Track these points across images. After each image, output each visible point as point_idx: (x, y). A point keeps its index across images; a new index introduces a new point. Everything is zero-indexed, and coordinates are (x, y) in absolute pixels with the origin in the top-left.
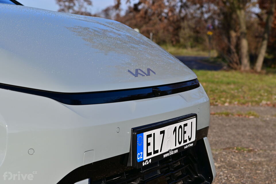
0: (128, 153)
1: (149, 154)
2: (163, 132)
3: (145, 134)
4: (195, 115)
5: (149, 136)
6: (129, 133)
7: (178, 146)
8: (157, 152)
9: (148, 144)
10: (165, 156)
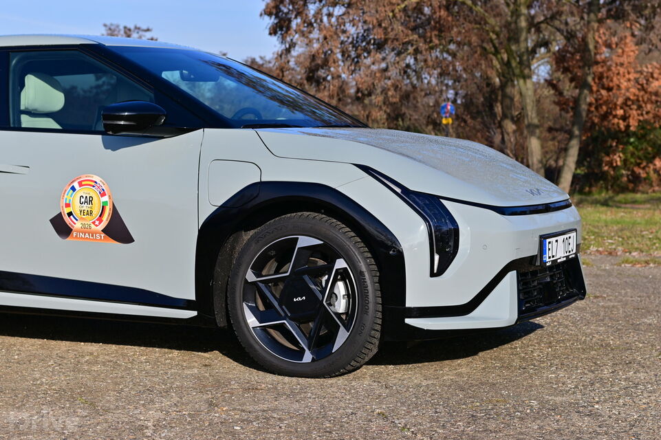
0: (536, 255)
1: (549, 258)
2: (557, 241)
3: (548, 240)
4: (576, 230)
5: (549, 243)
6: (537, 240)
7: (566, 255)
8: (553, 257)
9: (549, 249)
10: (559, 261)
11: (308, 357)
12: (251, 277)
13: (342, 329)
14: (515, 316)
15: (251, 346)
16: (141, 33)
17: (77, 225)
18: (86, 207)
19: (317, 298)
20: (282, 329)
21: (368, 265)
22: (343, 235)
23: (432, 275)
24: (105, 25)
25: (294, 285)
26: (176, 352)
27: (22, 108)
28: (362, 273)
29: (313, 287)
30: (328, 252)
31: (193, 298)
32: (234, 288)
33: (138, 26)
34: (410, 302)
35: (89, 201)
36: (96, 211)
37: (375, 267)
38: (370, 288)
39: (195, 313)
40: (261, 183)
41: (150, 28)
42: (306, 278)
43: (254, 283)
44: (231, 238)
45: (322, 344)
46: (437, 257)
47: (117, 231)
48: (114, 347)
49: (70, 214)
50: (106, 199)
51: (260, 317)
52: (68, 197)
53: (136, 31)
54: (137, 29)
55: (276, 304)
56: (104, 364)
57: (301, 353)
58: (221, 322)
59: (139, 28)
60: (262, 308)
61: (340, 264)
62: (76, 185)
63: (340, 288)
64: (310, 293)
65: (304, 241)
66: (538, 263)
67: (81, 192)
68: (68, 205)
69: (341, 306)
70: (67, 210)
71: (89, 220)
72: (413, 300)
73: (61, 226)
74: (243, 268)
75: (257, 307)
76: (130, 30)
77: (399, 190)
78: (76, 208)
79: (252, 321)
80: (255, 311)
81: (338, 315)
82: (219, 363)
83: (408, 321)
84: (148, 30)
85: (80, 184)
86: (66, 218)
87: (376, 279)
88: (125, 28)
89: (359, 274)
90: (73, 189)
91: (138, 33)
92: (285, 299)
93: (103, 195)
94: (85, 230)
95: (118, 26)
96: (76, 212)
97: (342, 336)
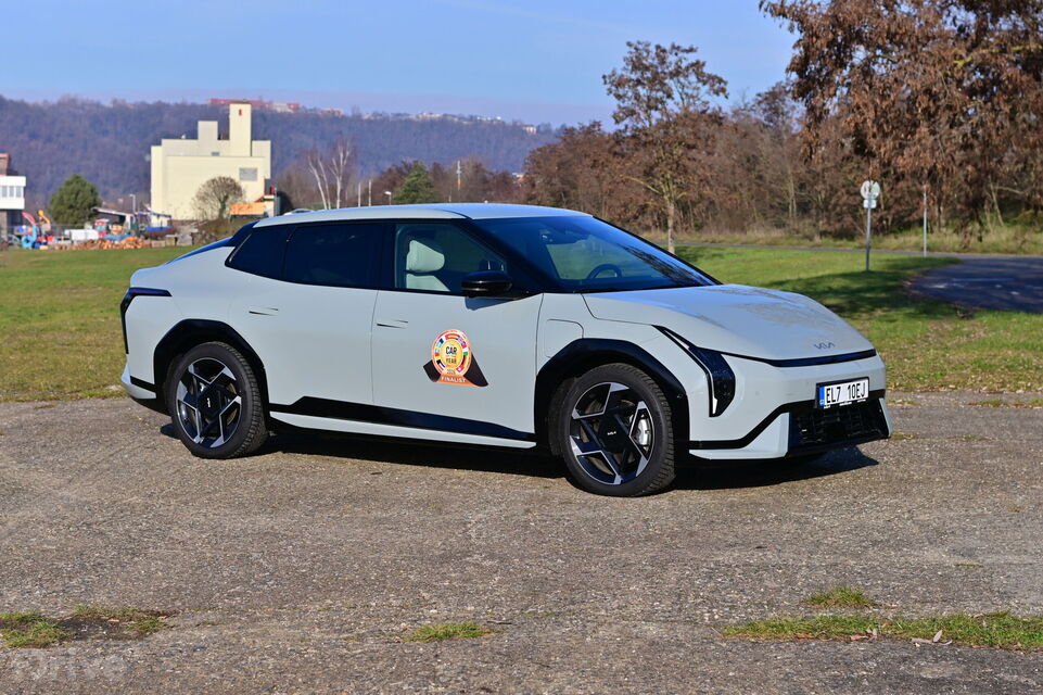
0: (814, 400)
1: (828, 402)
2: (839, 388)
3: (826, 388)
4: (868, 378)
5: (829, 389)
6: (814, 387)
7: (853, 399)
8: (833, 401)
9: (828, 395)
10: (840, 405)
11: (618, 480)
12: (575, 415)
13: (643, 457)
14: (786, 450)
15: (576, 471)
16: (680, 54)
17: (444, 371)
18: (451, 356)
19: (624, 432)
20: (599, 456)
21: (662, 407)
22: (645, 382)
23: (711, 415)
24: (629, 44)
25: (607, 422)
26: (529, 478)
27: (408, 268)
28: (657, 413)
29: (622, 423)
30: (634, 395)
31: (533, 431)
32: (563, 423)
33: (676, 45)
34: (693, 437)
35: (454, 351)
36: (459, 360)
37: (669, 409)
38: (663, 425)
39: (534, 444)
40: (583, 339)
41: (694, 47)
42: (617, 416)
43: (578, 420)
44: (564, 384)
45: (628, 470)
46: (715, 401)
47: (475, 376)
48: (480, 473)
49: (439, 362)
50: (466, 350)
51: (583, 447)
52: (438, 347)
53: (675, 51)
54: (675, 48)
55: (595, 437)
56: (465, 485)
57: (612, 478)
58: (554, 451)
59: (678, 48)
60: (586, 440)
61: (642, 405)
62: (443, 338)
63: (643, 425)
64: (619, 429)
65: (616, 387)
66: (816, 407)
67: (448, 344)
68: (437, 355)
69: (644, 439)
70: (436, 359)
71: (453, 367)
72: (695, 435)
73: (432, 372)
74: (570, 408)
75: (581, 440)
76: (664, 51)
77: (687, 347)
78: (443, 357)
79: (576, 450)
80: (579, 443)
81: (641, 447)
82: (561, 487)
83: (691, 452)
84: (691, 50)
85: (447, 338)
86: (436, 365)
87: (669, 418)
88: (658, 47)
89: (656, 415)
90: (441, 341)
91: (676, 54)
92: (602, 435)
93: (464, 346)
94: (451, 376)
95: (648, 45)
96: (444, 361)
97: (643, 463)
